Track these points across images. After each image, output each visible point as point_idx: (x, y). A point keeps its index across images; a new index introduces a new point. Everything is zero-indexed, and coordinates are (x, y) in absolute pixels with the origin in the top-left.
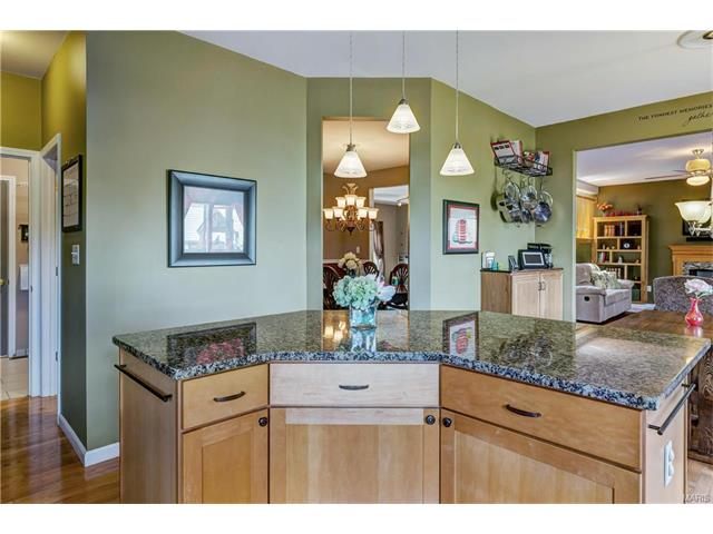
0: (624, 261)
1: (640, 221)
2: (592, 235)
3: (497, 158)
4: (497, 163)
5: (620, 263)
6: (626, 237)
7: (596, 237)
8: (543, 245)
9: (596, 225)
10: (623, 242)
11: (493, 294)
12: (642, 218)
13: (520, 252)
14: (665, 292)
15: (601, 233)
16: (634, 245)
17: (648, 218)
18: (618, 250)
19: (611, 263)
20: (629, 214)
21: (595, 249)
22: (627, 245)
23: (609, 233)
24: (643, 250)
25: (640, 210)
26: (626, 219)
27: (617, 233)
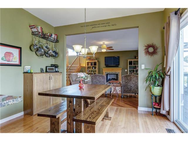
0: (93, 72)
1: (96, 62)
2: (86, 65)
3: (33, 32)
4: (33, 34)
5: (92, 73)
6: (93, 66)
7: (87, 66)
8: (55, 65)
9: (87, 63)
10: (93, 67)
11: (27, 81)
12: (97, 61)
13: (46, 67)
14: (93, 79)
15: (88, 65)
16: (95, 68)
17: (98, 61)
18: (92, 69)
19: (90, 73)
20: (94, 60)
21: (86, 69)
22: (94, 68)
23: (90, 65)
24: (97, 69)
25: (96, 59)
26: (93, 61)
27: (91, 65)
